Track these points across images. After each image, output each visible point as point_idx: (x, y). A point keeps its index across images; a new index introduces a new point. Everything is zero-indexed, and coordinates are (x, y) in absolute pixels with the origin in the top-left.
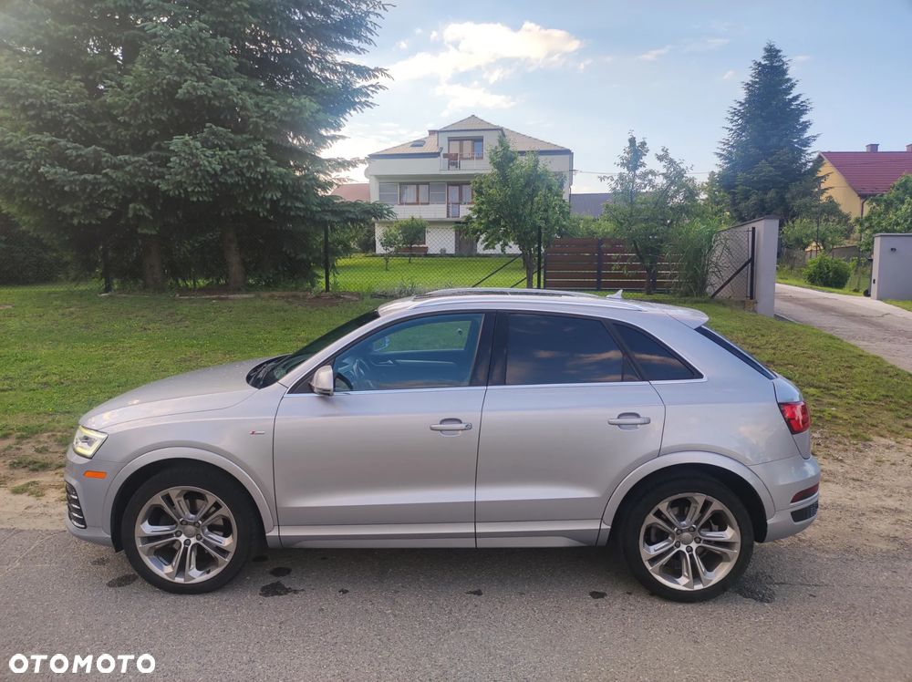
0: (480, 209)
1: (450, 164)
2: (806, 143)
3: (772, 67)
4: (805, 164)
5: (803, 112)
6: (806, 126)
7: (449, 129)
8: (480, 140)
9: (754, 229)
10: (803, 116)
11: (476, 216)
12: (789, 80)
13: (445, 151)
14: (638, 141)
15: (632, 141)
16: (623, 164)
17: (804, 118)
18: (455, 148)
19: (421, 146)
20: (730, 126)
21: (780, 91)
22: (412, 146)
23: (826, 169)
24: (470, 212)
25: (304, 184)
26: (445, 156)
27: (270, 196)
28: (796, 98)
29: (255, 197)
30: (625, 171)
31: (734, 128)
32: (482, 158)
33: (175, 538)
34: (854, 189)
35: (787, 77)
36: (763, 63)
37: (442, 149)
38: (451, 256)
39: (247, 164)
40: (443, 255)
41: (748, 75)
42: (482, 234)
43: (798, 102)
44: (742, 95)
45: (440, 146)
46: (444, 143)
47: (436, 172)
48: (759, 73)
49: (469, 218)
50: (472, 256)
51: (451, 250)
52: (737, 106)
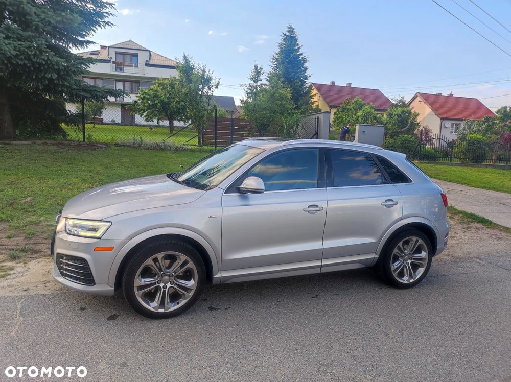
0: (144, 97)
1: (117, 69)
2: (306, 78)
3: (291, 37)
4: (305, 88)
5: (305, 62)
6: (306, 69)
7: (116, 46)
8: (136, 55)
9: (318, 117)
10: (305, 64)
11: (140, 101)
12: (298, 44)
13: (114, 59)
14: (259, 67)
15: (256, 66)
16: (251, 79)
17: (305, 65)
18: (120, 59)
19: (97, 55)
20: (272, 65)
21: (295, 49)
22: (91, 54)
23: (314, 92)
24: (137, 98)
25: (73, 70)
26: (114, 63)
27: (49, 76)
28: (301, 54)
29: (37, 76)
30: (252, 82)
31: (273, 66)
32: (137, 67)
33: (157, 285)
34: (327, 103)
35: (297, 43)
36: (287, 34)
37: (111, 58)
38: (118, 124)
39: (33, 52)
40: (113, 123)
41: (280, 40)
42: (144, 112)
43: (303, 56)
44: (278, 50)
45: (110, 56)
46: (113, 55)
47: (109, 72)
48: (285, 40)
49: (136, 102)
50: (132, 125)
51: (119, 120)
52: (275, 55)
